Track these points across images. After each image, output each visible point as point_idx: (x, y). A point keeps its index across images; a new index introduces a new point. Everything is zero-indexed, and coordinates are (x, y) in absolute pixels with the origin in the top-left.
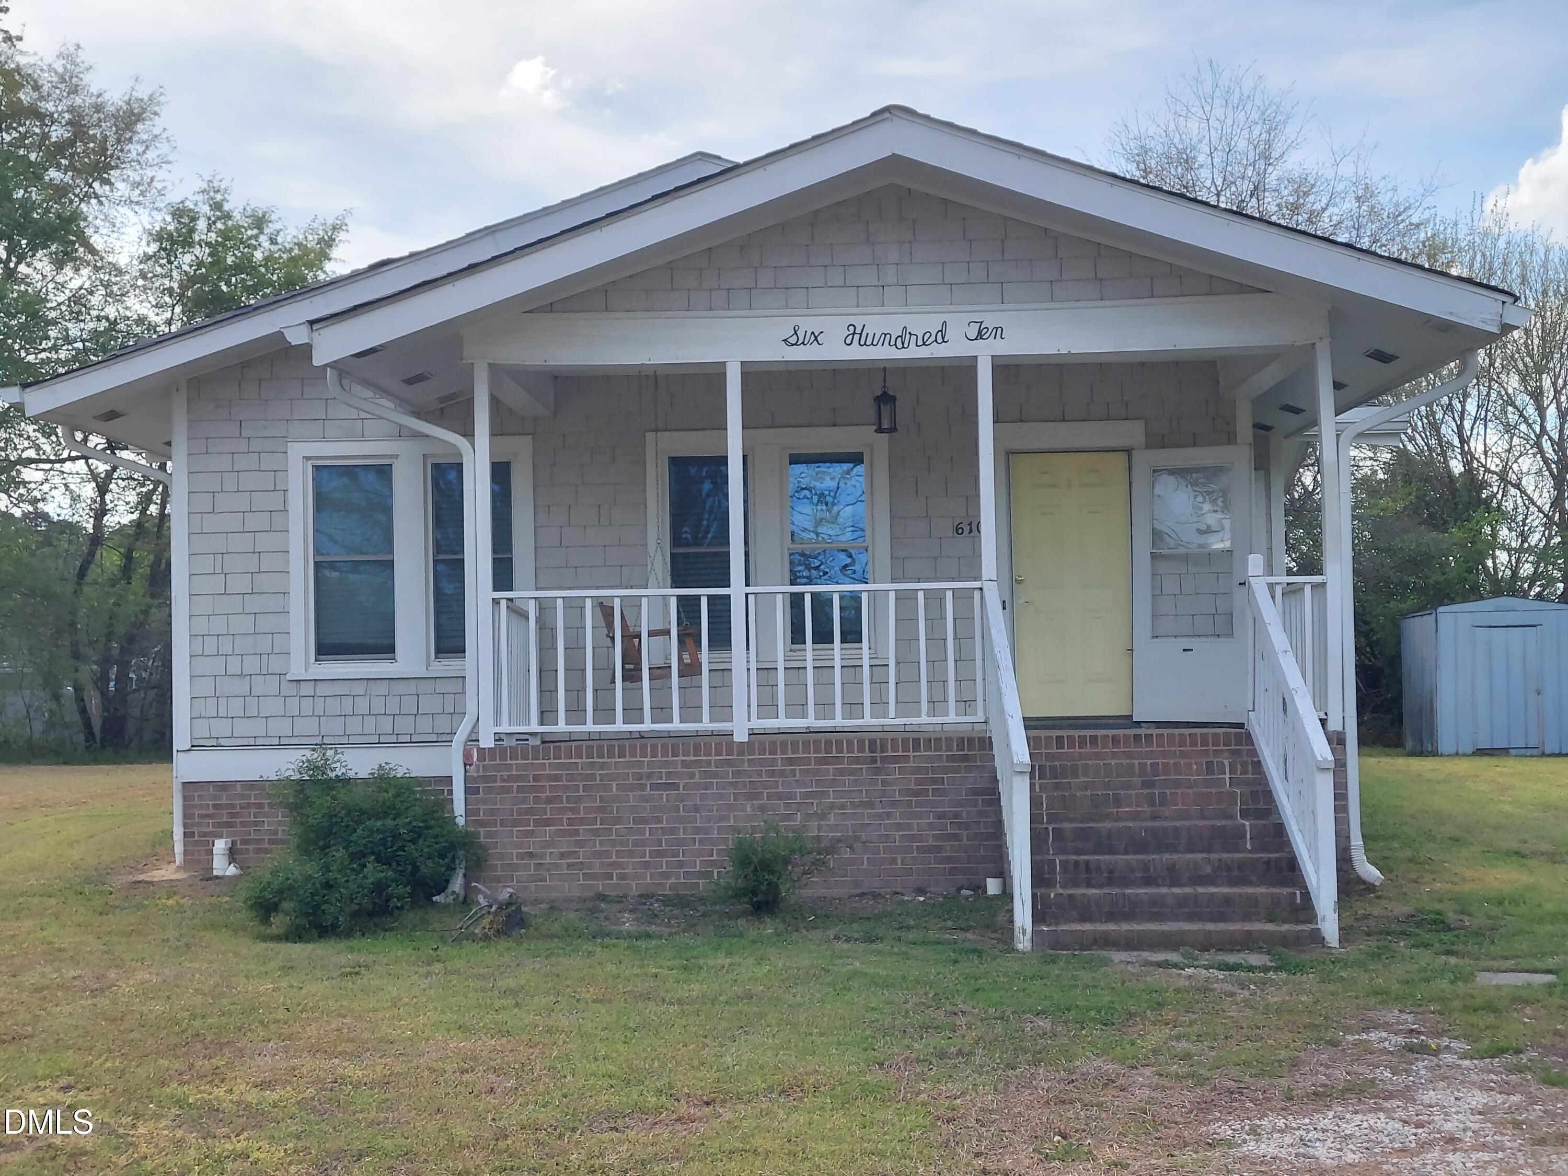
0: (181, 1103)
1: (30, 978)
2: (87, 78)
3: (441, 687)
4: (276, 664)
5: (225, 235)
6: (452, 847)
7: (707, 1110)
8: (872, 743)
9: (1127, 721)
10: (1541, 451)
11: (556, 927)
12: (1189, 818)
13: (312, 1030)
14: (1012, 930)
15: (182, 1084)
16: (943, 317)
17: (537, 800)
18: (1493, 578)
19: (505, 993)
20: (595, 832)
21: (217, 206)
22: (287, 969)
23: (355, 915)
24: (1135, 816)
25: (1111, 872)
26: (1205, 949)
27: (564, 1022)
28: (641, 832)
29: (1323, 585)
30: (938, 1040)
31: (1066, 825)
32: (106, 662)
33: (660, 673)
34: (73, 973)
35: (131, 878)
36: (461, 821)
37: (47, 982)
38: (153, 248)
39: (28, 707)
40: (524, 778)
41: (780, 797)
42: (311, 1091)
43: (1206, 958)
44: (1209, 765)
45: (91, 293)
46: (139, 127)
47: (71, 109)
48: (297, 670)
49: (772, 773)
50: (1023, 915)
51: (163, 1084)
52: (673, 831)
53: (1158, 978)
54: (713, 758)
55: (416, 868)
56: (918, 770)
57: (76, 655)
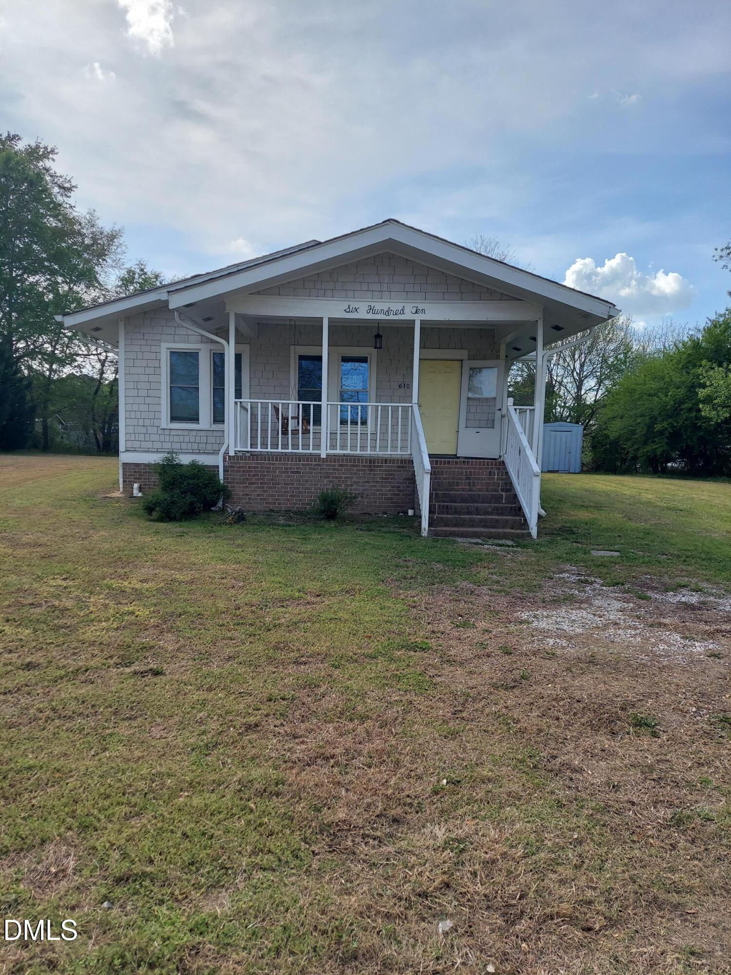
0: (109, 587)
1: (61, 532)
2: (97, 222)
3: (215, 434)
4: (156, 422)
5: (145, 280)
6: (219, 491)
7: (318, 599)
8: (370, 460)
9: (455, 456)
10: (573, 376)
11: (256, 521)
12: (482, 491)
13: (164, 558)
14: (420, 529)
15: (111, 579)
16: (404, 304)
17: (249, 475)
18: (555, 416)
19: (238, 546)
20: (270, 488)
21: (142, 270)
22: (157, 533)
23: (183, 513)
24: (463, 490)
25: (455, 509)
26: (489, 538)
27: (260, 559)
28: (286, 488)
29: (534, 410)
30: (402, 572)
31: (439, 492)
32: (104, 422)
33: (295, 432)
34: (76, 531)
35: (104, 496)
36: (222, 482)
37: (66, 534)
38: (120, 283)
39: (78, 436)
40: (245, 467)
41: (337, 478)
42: (162, 585)
43: (490, 541)
44: (490, 473)
45: (99, 298)
46: (115, 240)
47: (92, 233)
48: (164, 426)
49: (334, 469)
50: (425, 524)
51: (104, 579)
52: (298, 488)
53: (476, 548)
54: (313, 463)
55: (205, 498)
56: (386, 471)
57: (94, 420)
